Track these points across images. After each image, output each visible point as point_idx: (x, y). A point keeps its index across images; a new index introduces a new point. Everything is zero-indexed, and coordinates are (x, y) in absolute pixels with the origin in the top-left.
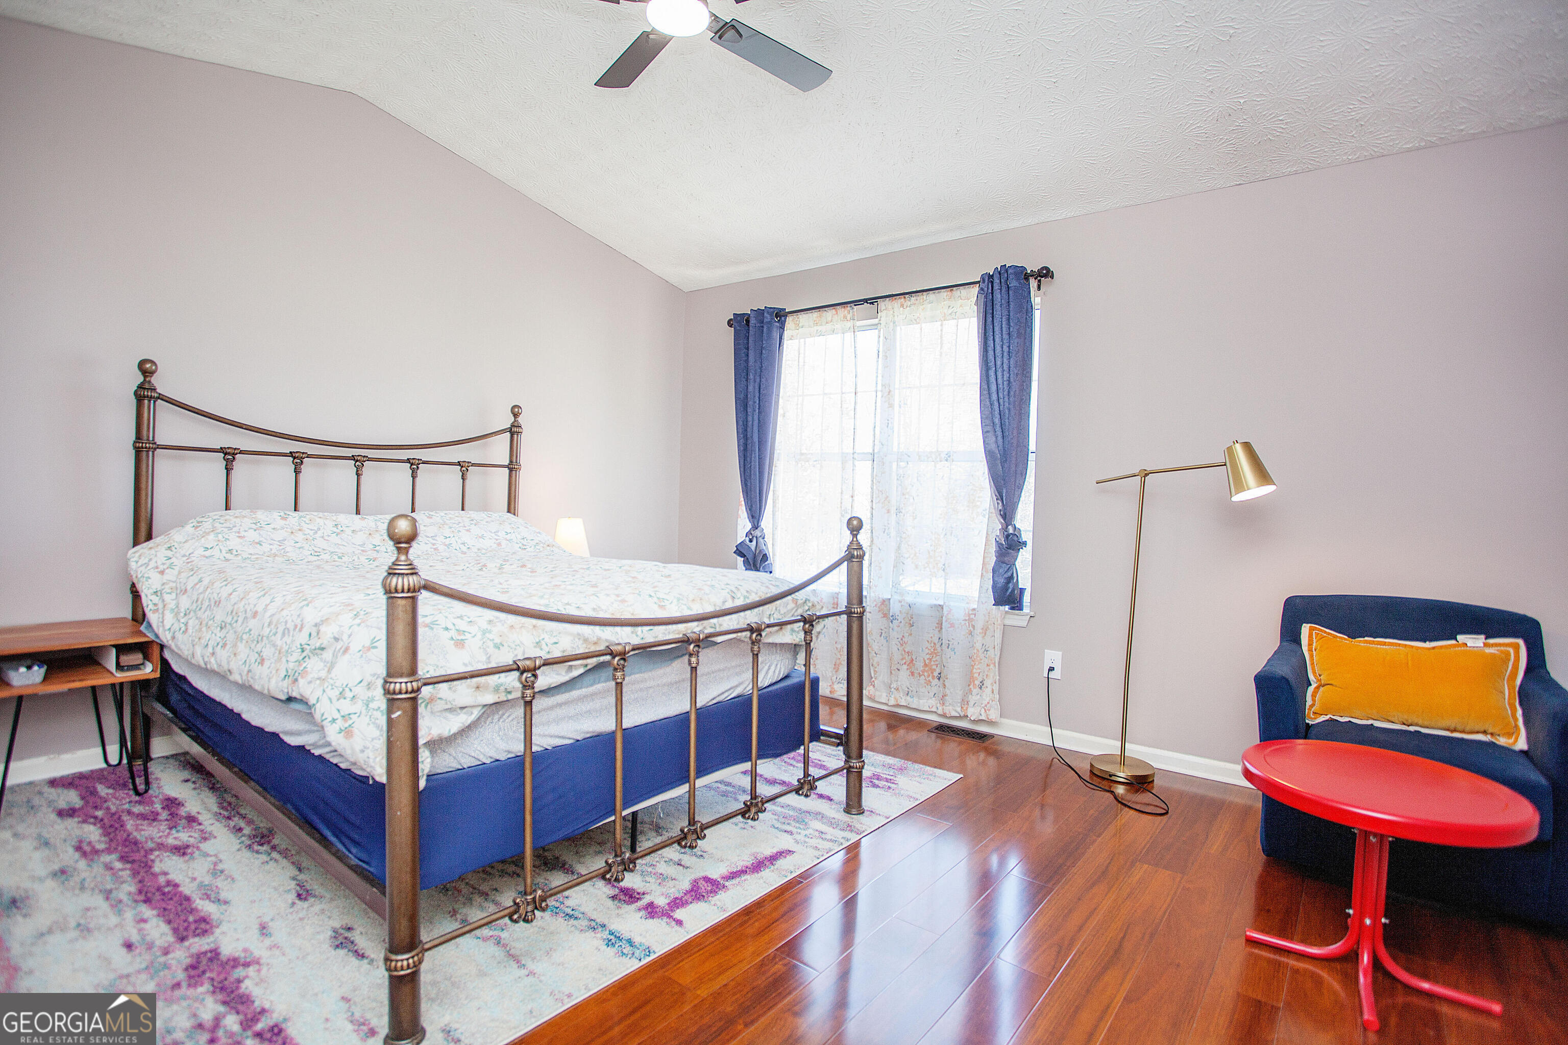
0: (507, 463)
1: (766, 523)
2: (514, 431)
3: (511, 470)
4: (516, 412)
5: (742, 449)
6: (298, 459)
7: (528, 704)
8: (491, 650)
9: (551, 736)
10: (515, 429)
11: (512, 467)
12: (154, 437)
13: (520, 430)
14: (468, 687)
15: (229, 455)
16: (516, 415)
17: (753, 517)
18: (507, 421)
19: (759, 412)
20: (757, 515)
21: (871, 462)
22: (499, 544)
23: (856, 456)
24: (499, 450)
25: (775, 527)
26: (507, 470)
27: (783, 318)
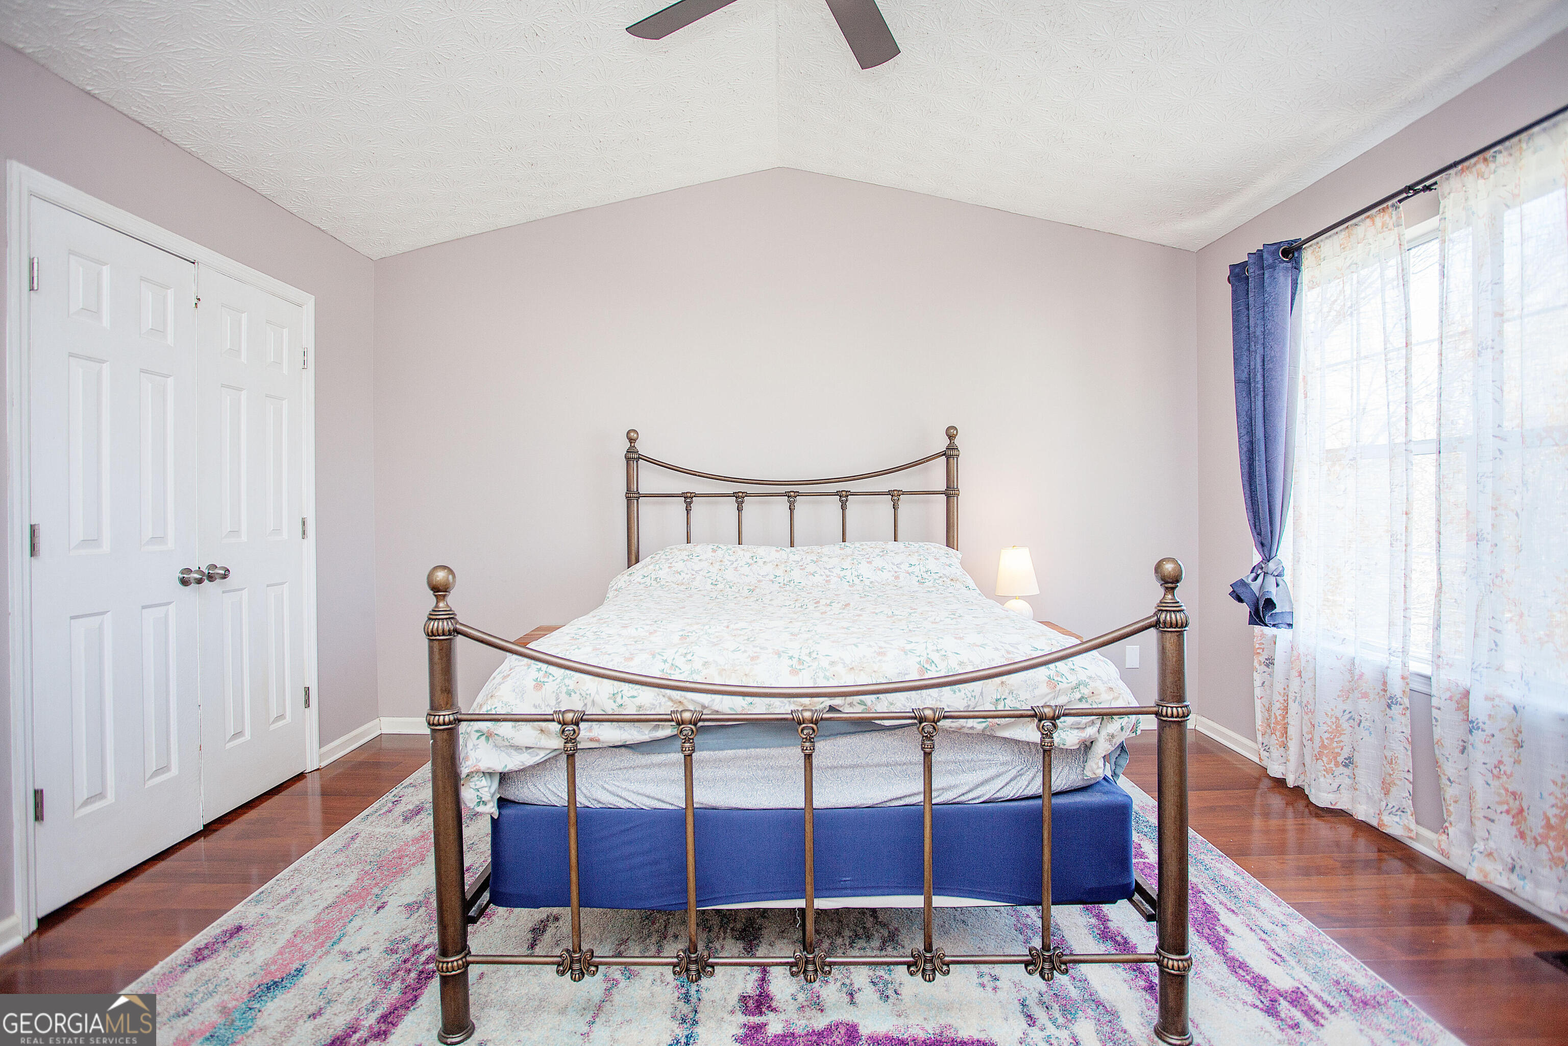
0: (944, 488)
1: (1285, 552)
2: (950, 454)
3: (948, 497)
4: (951, 434)
5: (1245, 449)
6: (739, 498)
7: (571, 757)
8: (563, 696)
9: (648, 797)
10: (949, 452)
11: (950, 492)
12: (637, 488)
13: (956, 452)
14: (534, 728)
15: (688, 498)
16: (951, 437)
17: (1262, 545)
18: (942, 444)
19: (1264, 397)
20: (1267, 542)
21: (1434, 456)
22: (897, 578)
23: (1411, 446)
24: (936, 476)
25: (1297, 561)
26: (944, 497)
27: (1296, 255)
